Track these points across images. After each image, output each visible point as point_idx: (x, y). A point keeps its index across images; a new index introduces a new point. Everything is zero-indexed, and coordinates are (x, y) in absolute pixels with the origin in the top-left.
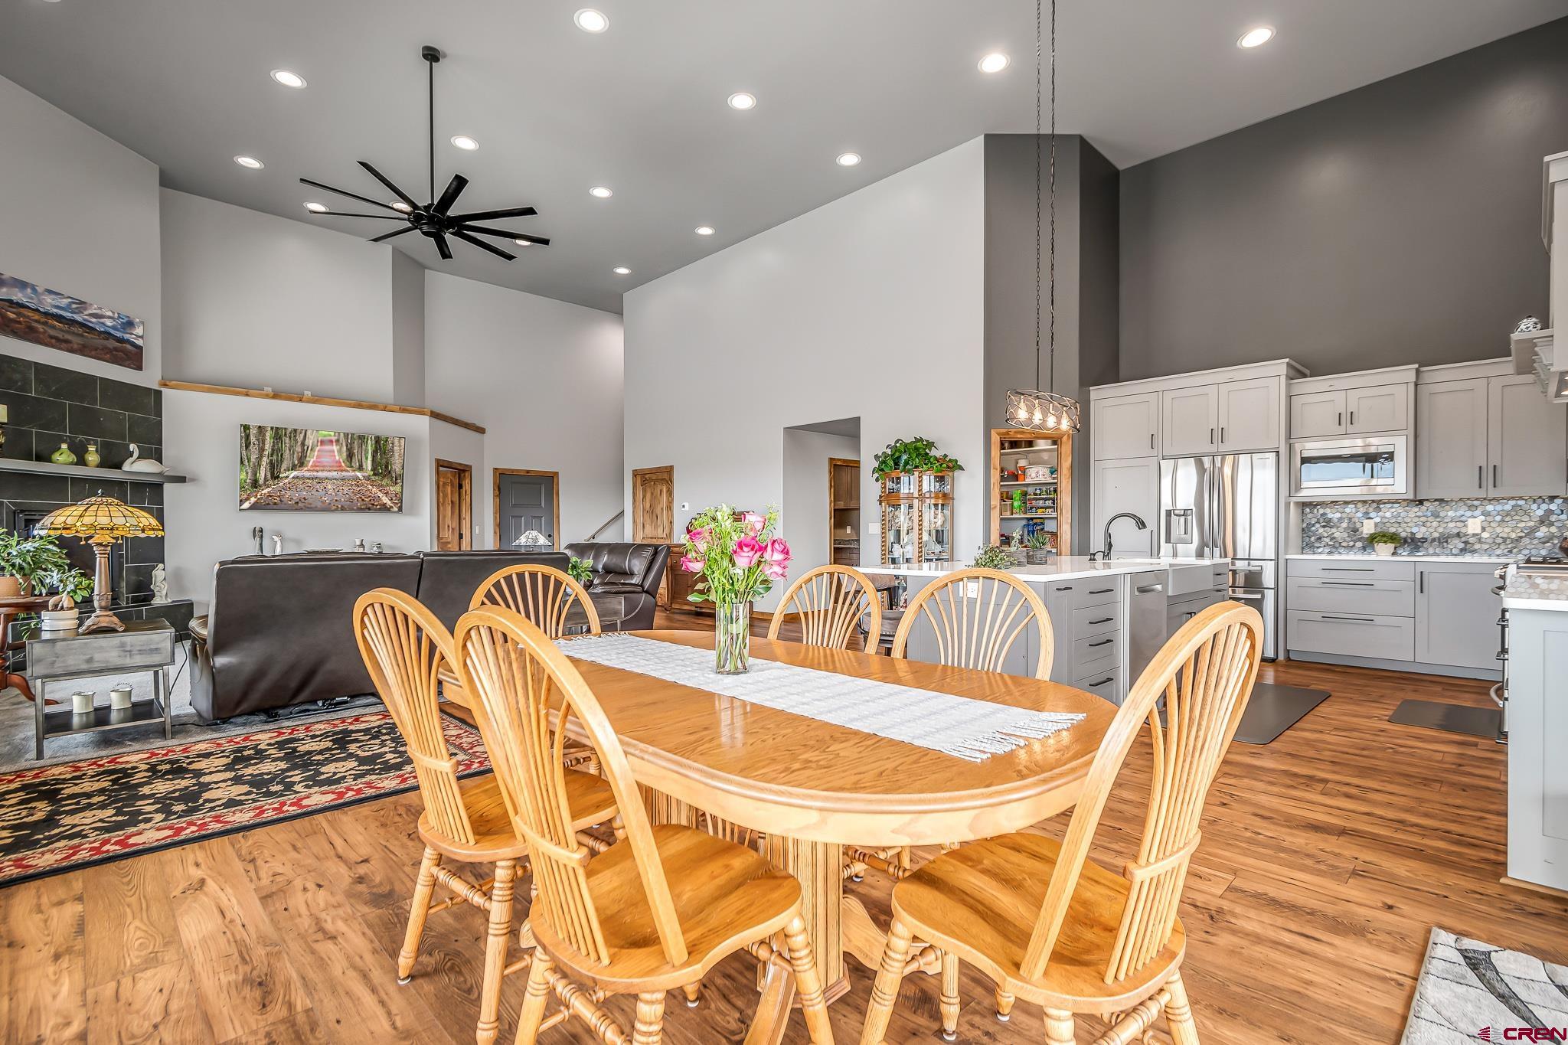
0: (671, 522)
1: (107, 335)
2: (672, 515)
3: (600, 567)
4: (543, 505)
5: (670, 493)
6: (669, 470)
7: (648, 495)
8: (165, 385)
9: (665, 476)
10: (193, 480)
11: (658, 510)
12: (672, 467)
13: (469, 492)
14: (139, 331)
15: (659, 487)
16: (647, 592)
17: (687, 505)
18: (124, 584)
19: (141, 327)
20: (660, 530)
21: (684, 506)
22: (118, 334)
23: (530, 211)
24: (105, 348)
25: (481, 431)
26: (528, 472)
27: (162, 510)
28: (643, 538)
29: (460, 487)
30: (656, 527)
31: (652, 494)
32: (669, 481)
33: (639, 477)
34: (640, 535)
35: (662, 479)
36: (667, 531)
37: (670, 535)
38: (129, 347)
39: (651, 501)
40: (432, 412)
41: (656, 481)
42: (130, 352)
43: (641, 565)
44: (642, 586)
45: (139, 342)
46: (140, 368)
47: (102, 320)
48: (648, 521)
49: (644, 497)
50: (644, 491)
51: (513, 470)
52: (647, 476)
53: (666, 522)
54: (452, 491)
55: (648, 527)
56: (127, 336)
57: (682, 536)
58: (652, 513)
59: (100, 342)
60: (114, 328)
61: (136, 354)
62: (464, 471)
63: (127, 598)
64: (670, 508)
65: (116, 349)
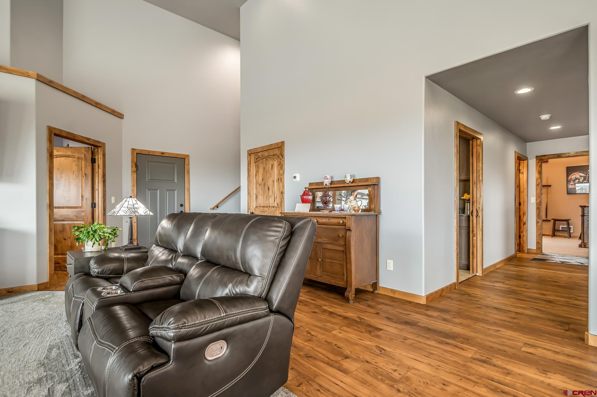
0: (282, 193)
2: (283, 186)
3: (198, 251)
4: (176, 181)
5: (281, 166)
6: (280, 146)
7: (261, 170)
9: (277, 152)
11: (270, 183)
12: (283, 143)
13: (101, 166)
15: (271, 162)
16: (278, 312)
17: (298, 176)
20: (271, 200)
21: (295, 177)
25: (120, 116)
26: (163, 153)
28: (257, 207)
29: (93, 161)
30: (268, 198)
31: (264, 168)
32: (281, 156)
33: (253, 156)
34: (254, 204)
35: (274, 155)
36: (278, 200)
37: (281, 204)
39: (263, 175)
40: (38, 75)
41: (267, 158)
43: (264, 256)
44: (267, 299)
48: (261, 192)
49: (257, 172)
50: (257, 167)
51: (149, 151)
52: (260, 154)
53: (277, 193)
54: (86, 165)
55: (260, 197)
57: (298, 205)
58: (264, 185)
62: (97, 147)
64: (280, 180)
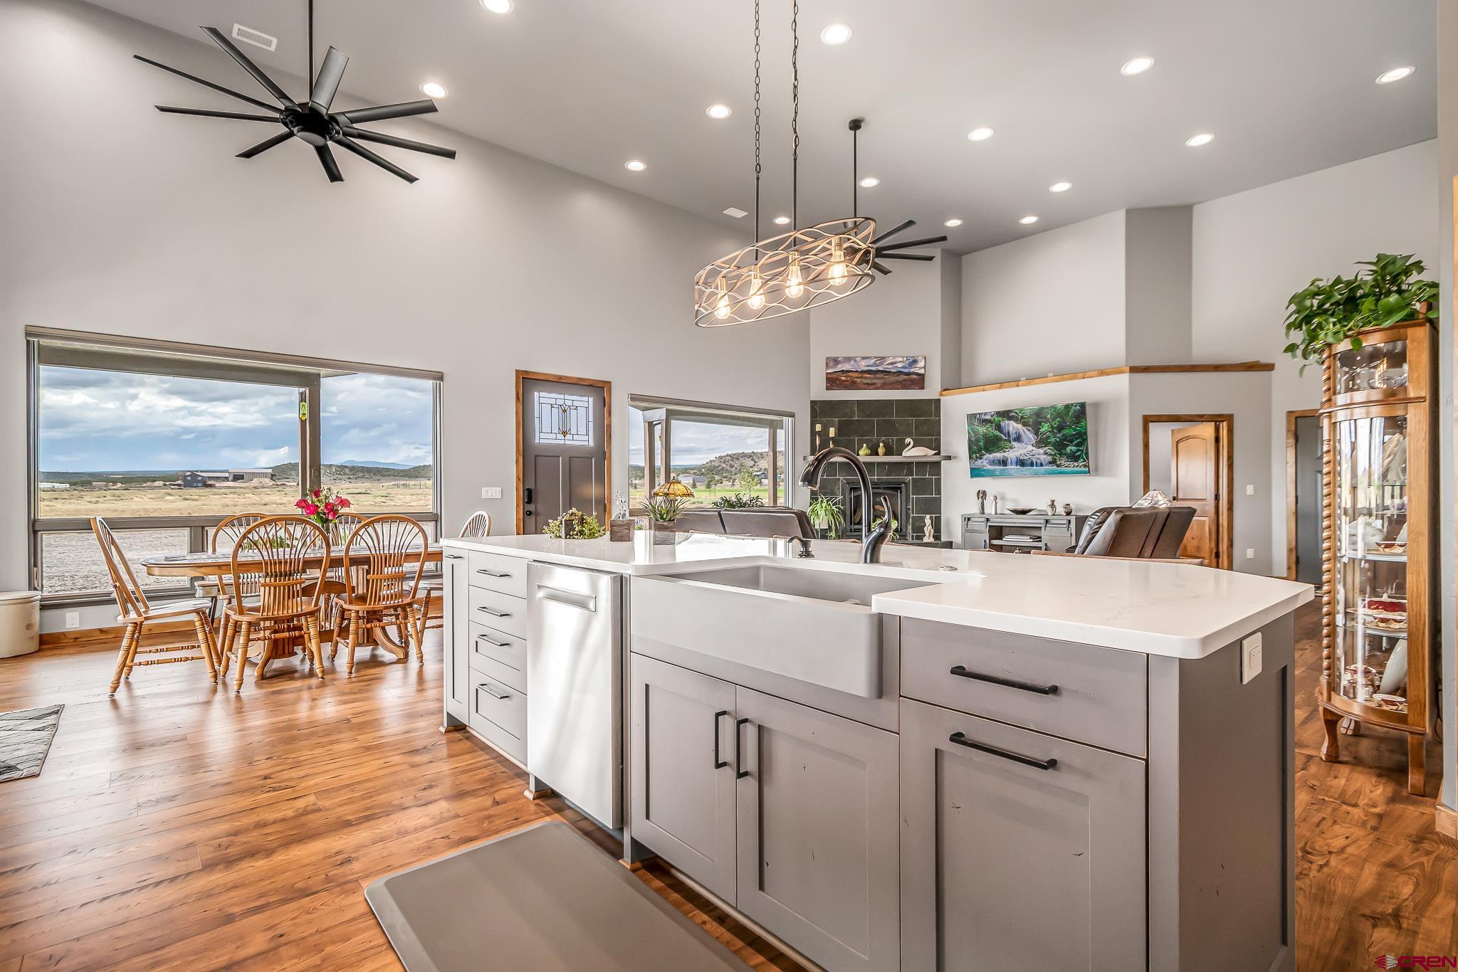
1: (900, 373)
8: (942, 395)
10: (955, 457)
14: (921, 364)
18: (910, 527)
19: (923, 361)
22: (906, 371)
23: (911, 223)
24: (897, 382)
27: (940, 479)
38: (914, 376)
42: (915, 379)
45: (922, 371)
46: (922, 388)
47: (895, 365)
56: (912, 370)
59: (892, 379)
60: (903, 367)
61: (919, 379)
63: (913, 536)
65: (905, 380)
